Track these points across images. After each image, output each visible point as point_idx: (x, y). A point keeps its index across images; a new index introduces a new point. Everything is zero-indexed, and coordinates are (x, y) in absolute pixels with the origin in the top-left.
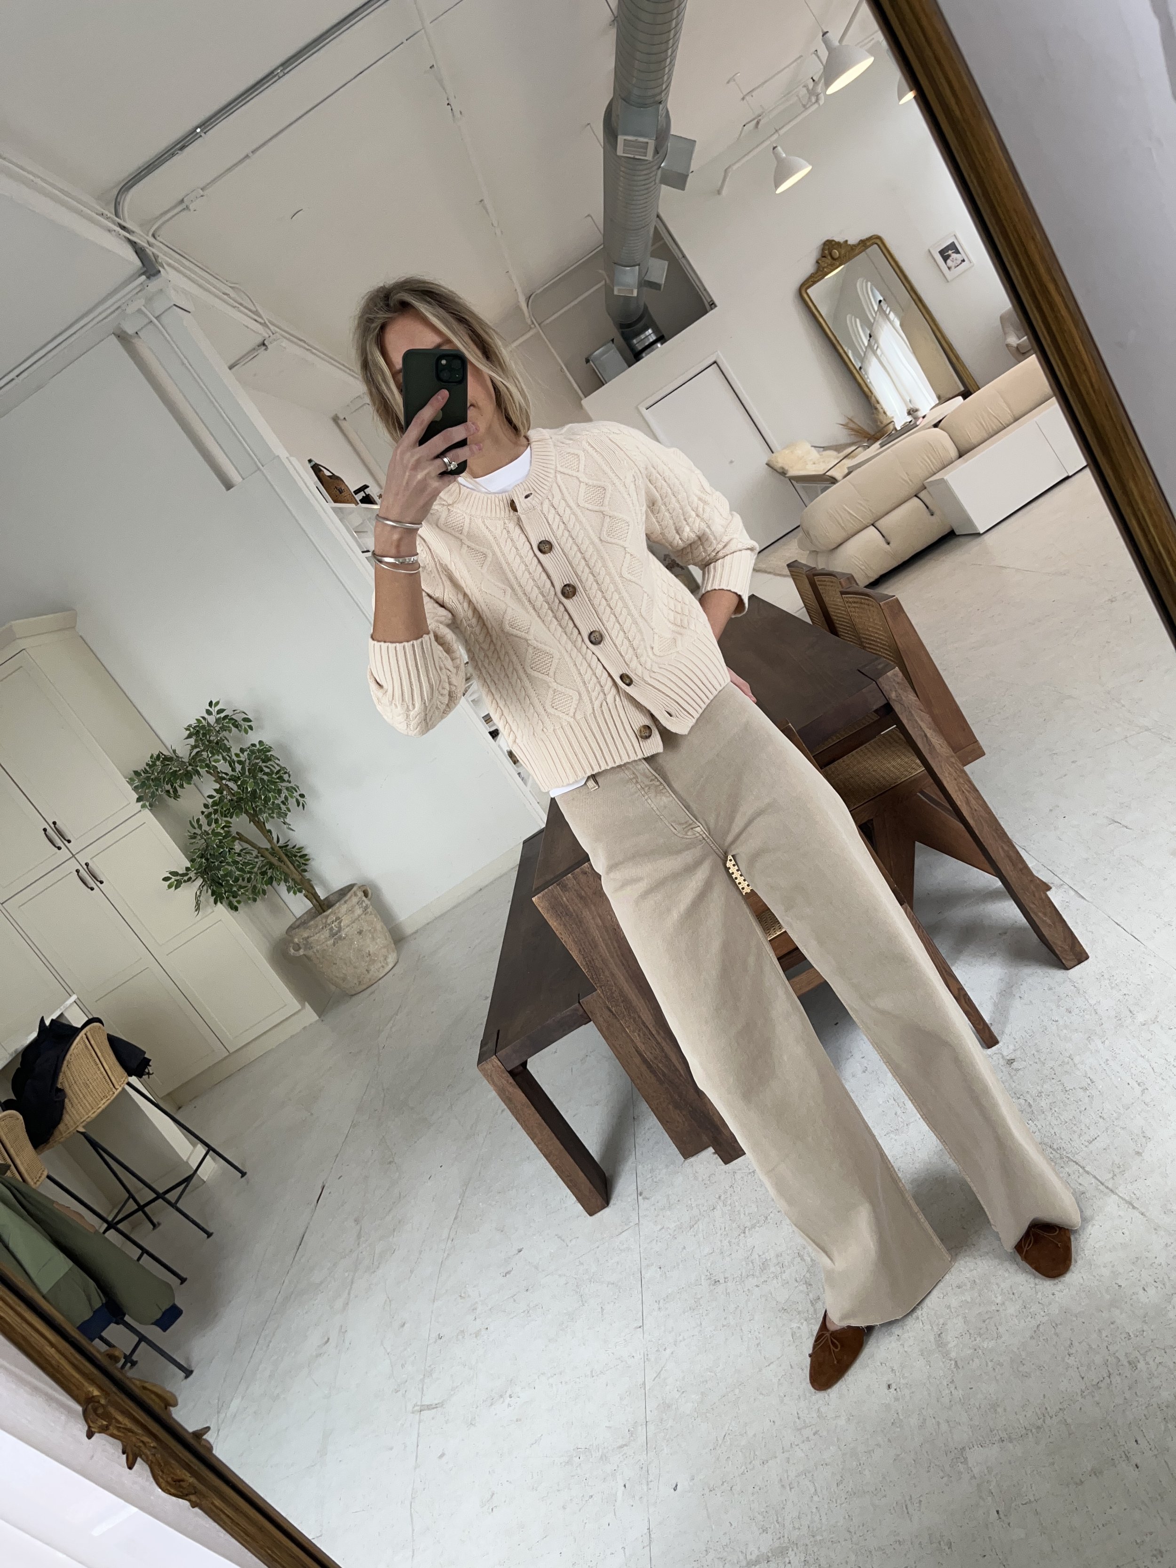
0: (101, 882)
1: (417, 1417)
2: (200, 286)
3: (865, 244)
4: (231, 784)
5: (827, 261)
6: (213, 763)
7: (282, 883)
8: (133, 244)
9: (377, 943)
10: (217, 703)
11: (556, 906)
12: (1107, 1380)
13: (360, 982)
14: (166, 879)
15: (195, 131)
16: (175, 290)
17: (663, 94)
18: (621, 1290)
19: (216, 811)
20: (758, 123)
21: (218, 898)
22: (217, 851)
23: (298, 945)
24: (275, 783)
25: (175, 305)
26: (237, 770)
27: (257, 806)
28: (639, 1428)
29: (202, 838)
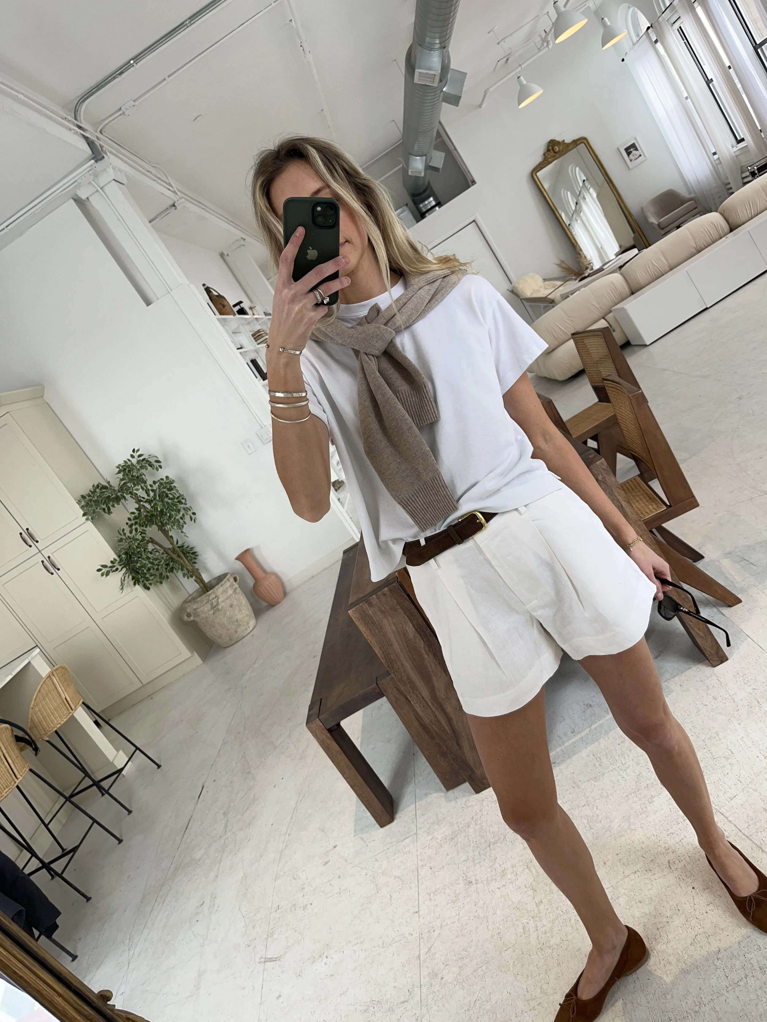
0: (59, 569)
1: (262, 966)
2: (130, 166)
3: (576, 143)
4: (147, 505)
5: (551, 154)
6: (135, 491)
7: (180, 571)
8: (86, 138)
9: (242, 613)
10: (138, 450)
11: (365, 618)
12: (744, 980)
13: (230, 639)
14: (99, 570)
15: (130, 62)
16: (114, 169)
17: (446, 42)
18: (404, 883)
19: (136, 523)
20: (508, 59)
21: (136, 581)
22: (136, 550)
23: (189, 613)
24: (176, 505)
25: (114, 180)
26: (151, 496)
27: (164, 520)
28: (416, 989)
29: (126, 542)
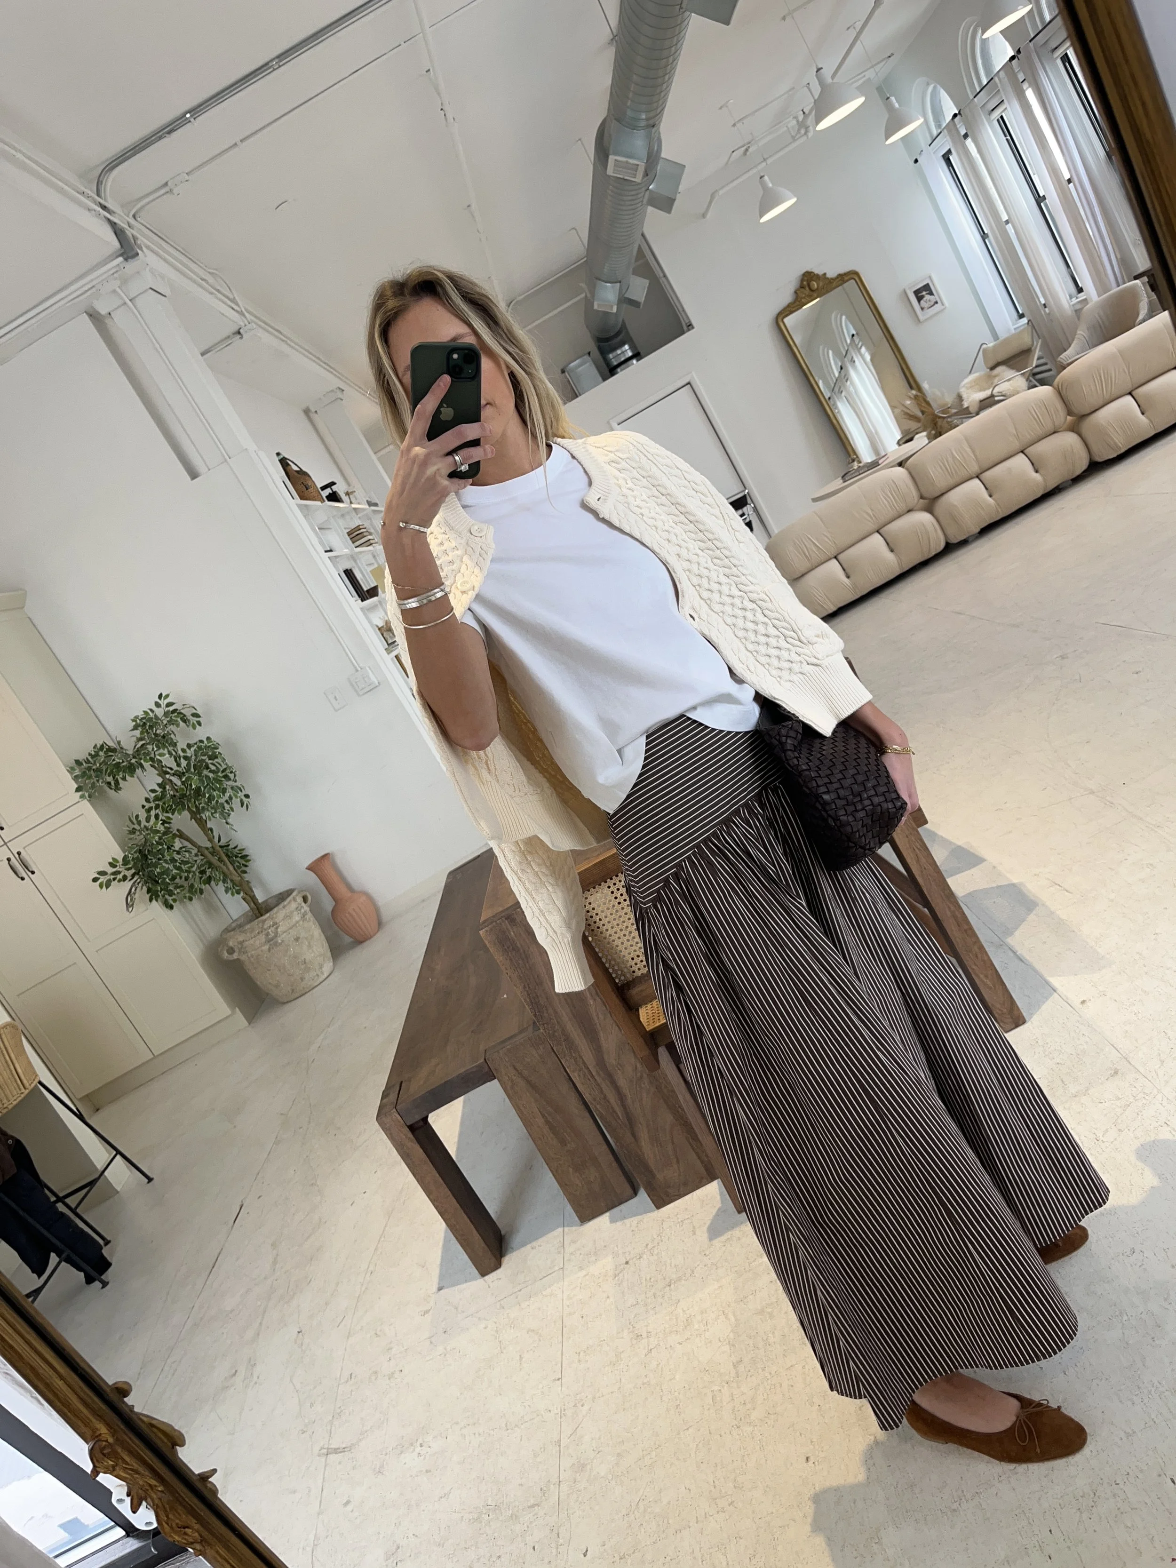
0: (33, 873)
1: (323, 1459)
2: (179, 271)
3: (843, 278)
4: (175, 780)
5: (805, 291)
6: (158, 757)
7: (221, 883)
8: (113, 225)
9: (313, 951)
10: (167, 696)
11: (503, 940)
13: (293, 991)
14: (95, 880)
15: (185, 115)
16: (152, 273)
17: (656, 118)
18: (541, 1338)
19: (157, 807)
20: (747, 150)
21: (153, 895)
22: (155, 848)
23: (232, 948)
24: (220, 782)
25: (151, 288)
26: (182, 766)
27: (201, 803)
28: (552, 1487)
29: (141, 834)
